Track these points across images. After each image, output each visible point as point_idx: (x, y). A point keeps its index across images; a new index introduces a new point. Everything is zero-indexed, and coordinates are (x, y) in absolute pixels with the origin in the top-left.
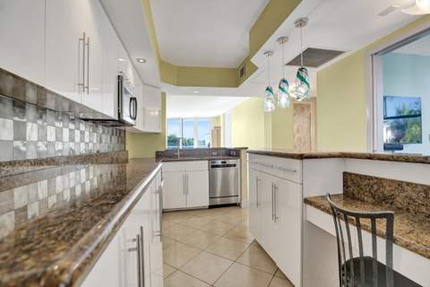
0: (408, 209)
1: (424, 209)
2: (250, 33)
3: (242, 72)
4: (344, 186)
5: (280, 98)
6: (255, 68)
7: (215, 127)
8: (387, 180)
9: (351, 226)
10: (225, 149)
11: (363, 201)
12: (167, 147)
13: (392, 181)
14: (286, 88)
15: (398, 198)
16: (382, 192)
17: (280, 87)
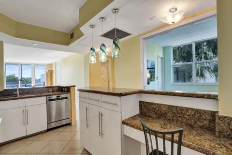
0: (173, 119)
1: (180, 119)
2: (80, 10)
3: (72, 36)
4: (140, 109)
5: (101, 56)
6: (82, 35)
7: (49, 71)
8: (163, 105)
9: (152, 136)
10: (59, 87)
11: (151, 117)
12: (5, 88)
13: (166, 105)
14: (104, 49)
15: (168, 114)
16: (161, 112)
17: (101, 49)
